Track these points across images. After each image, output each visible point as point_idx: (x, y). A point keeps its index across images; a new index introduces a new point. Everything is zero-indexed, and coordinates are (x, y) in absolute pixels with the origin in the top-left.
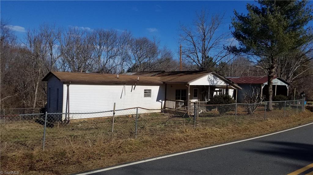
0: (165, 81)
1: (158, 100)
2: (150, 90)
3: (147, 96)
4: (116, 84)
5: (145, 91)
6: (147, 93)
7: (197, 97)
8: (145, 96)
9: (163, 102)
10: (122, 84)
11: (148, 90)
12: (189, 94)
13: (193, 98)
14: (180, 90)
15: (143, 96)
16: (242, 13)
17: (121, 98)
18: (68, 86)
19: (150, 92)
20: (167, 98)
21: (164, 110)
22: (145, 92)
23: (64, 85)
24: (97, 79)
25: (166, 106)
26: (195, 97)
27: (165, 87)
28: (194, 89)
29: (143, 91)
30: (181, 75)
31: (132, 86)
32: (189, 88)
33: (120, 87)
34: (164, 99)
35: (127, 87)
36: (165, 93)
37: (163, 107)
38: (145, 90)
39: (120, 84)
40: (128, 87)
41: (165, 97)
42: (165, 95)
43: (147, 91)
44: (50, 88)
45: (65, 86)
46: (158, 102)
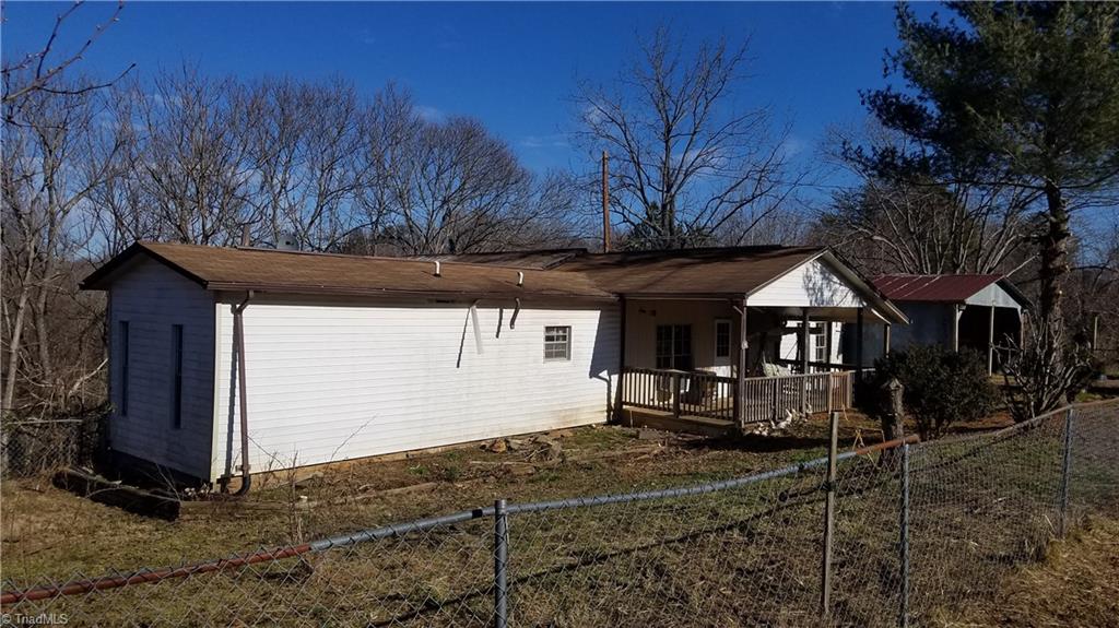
0: (622, 287)
1: (594, 373)
2: (564, 328)
3: (556, 356)
4: (438, 301)
5: (550, 334)
6: (558, 343)
7: (727, 355)
8: (548, 355)
9: (615, 378)
10: (460, 302)
11: (559, 328)
12: (745, 345)
13: (717, 359)
14: (670, 328)
15: (543, 354)
16: (935, 14)
17: (458, 366)
18: (237, 313)
19: (564, 338)
20: (626, 364)
21: (617, 414)
22: (548, 338)
23: (218, 305)
24: (358, 278)
25: (626, 398)
26: (723, 355)
27: (619, 314)
28: (719, 325)
29: (542, 335)
30: (682, 266)
31: (501, 312)
32: (744, 317)
33: (456, 316)
34: (618, 365)
35: (483, 313)
36: (618, 343)
37: (613, 401)
38: (548, 329)
39: (453, 302)
40: (488, 316)
41: (618, 360)
42: (618, 349)
43: (554, 333)
44: (125, 324)
45: (224, 312)
46: (594, 379)
